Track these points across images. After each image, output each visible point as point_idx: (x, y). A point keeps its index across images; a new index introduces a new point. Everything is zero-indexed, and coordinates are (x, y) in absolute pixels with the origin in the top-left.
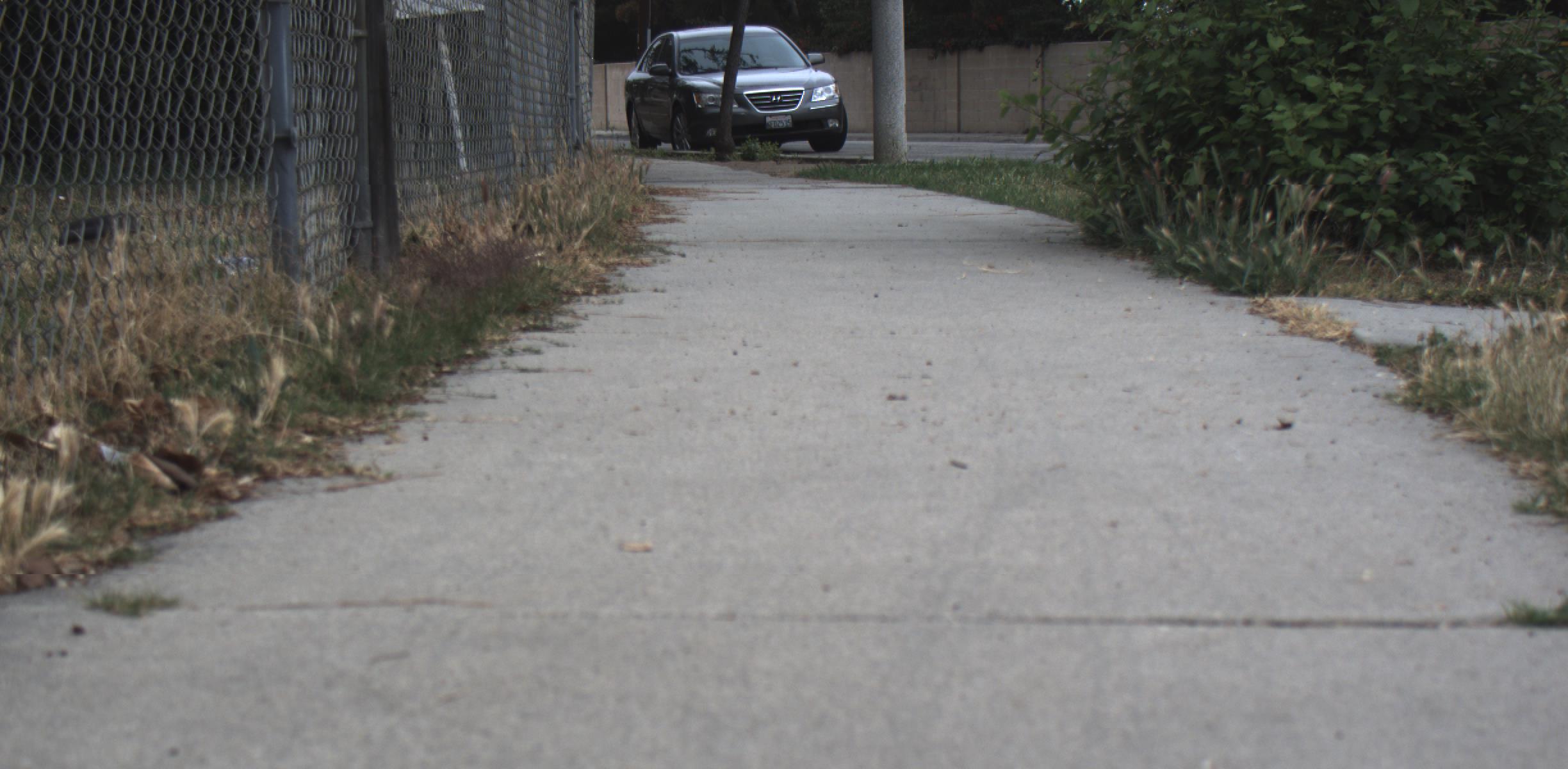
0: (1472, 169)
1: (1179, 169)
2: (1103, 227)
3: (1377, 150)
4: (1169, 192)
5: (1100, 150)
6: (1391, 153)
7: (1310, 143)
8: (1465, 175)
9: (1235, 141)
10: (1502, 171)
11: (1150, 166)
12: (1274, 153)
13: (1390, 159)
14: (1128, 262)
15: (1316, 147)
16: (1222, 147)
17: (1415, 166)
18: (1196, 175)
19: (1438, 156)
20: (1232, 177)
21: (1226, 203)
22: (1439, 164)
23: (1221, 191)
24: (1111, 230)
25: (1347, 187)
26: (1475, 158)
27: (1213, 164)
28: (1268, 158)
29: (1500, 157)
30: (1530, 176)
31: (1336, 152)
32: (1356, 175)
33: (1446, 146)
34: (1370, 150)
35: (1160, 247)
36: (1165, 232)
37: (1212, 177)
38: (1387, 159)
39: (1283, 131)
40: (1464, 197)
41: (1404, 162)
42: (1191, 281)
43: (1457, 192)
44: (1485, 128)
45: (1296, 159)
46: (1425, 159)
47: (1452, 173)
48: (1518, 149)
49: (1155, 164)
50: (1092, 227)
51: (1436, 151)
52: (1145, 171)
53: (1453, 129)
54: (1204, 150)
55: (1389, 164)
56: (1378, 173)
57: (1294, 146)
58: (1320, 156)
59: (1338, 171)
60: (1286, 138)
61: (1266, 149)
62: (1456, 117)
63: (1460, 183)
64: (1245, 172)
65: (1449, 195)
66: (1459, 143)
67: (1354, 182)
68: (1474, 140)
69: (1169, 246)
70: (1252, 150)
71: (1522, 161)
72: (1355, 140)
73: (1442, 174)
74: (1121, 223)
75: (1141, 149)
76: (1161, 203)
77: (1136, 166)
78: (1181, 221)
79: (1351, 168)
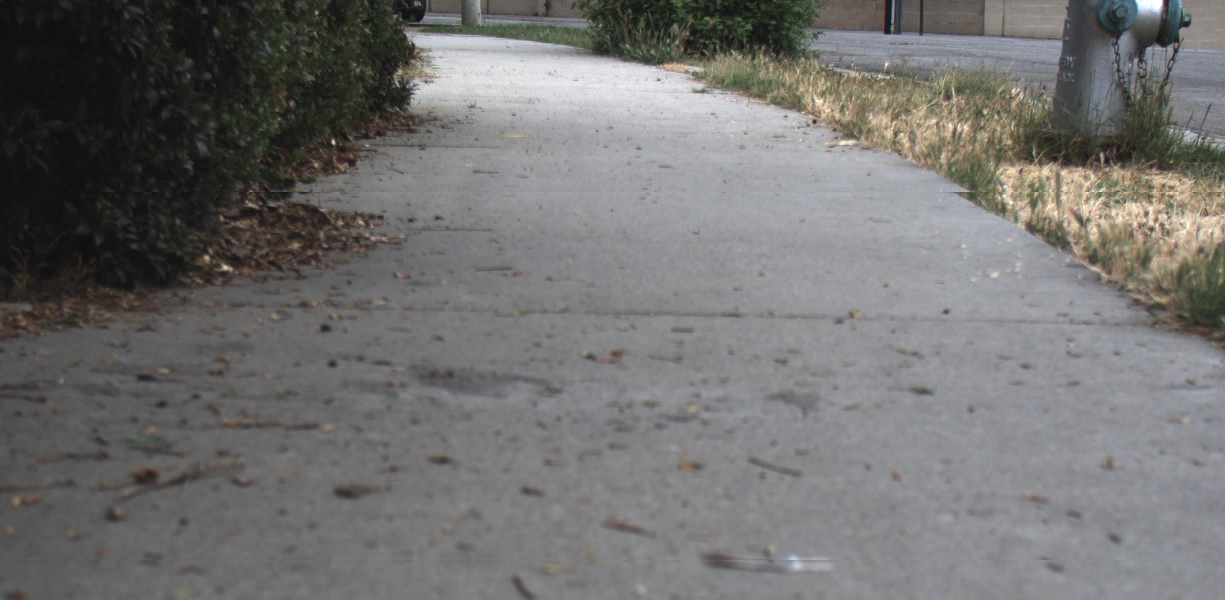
0: (753, 26)
1: (635, 21)
2: (602, 46)
3: (715, 16)
4: (630, 32)
5: (602, 13)
6: (720, 18)
7: (688, 12)
8: (749, 27)
9: (659, 11)
10: (765, 26)
11: (623, 20)
12: (673, 16)
13: (720, 20)
14: (612, 59)
15: (691, 14)
16: (653, 13)
17: (729, 23)
18: (642, 24)
19: (739, 19)
20: (657, 26)
21: (652, 35)
22: (739, 22)
23: (650, 31)
24: (605, 47)
25: (701, 31)
26: (756, 21)
27: (649, 20)
28: (670, 18)
29: (766, 21)
30: (777, 29)
31: (699, 16)
32: (706, 26)
33: (744, 15)
34: (712, 16)
35: (625, 52)
36: (627, 46)
37: (648, 25)
38: (718, 20)
39: (677, 7)
40: (748, 36)
41: (725, 21)
42: (637, 63)
43: (745, 35)
44: (759, 9)
45: (682, 19)
46: (734, 21)
47: (744, 26)
48: (773, 17)
49: (626, 19)
50: (597, 46)
51: (738, 17)
52: (622, 22)
53: (747, 9)
54: (645, 14)
55: (719, 22)
56: (715, 25)
57: (682, 13)
58: (692, 18)
59: (699, 24)
60: (678, 10)
61: (670, 14)
62: (748, 4)
63: (747, 31)
64: (661, 23)
65: (742, 35)
66: (749, 14)
67: (705, 29)
68: (756, 13)
69: (629, 52)
70: (665, 15)
71: (773, 22)
72: (707, 12)
73: (740, 27)
74: (610, 43)
75: (620, 13)
76: (626, 34)
77: (617, 19)
78: (635, 43)
79: (704, 23)
